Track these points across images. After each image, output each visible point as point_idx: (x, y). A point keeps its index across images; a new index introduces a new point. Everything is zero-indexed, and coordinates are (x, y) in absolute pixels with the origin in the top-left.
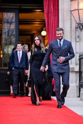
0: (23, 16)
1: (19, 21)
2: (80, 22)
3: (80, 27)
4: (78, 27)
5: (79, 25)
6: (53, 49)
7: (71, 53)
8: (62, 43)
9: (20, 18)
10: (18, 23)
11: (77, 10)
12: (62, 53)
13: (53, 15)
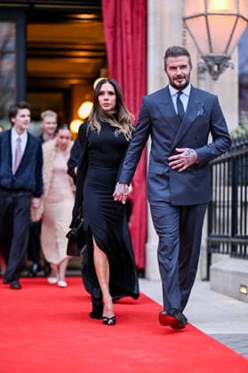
0: (39, 32)
1: (28, 49)
2: (211, 51)
3: (210, 68)
4: (206, 67)
5: (210, 63)
6: (156, 122)
7: (219, 136)
8: (185, 100)
9: (29, 39)
10: (23, 54)
11: (203, 17)
12: (185, 135)
13: (129, 30)
